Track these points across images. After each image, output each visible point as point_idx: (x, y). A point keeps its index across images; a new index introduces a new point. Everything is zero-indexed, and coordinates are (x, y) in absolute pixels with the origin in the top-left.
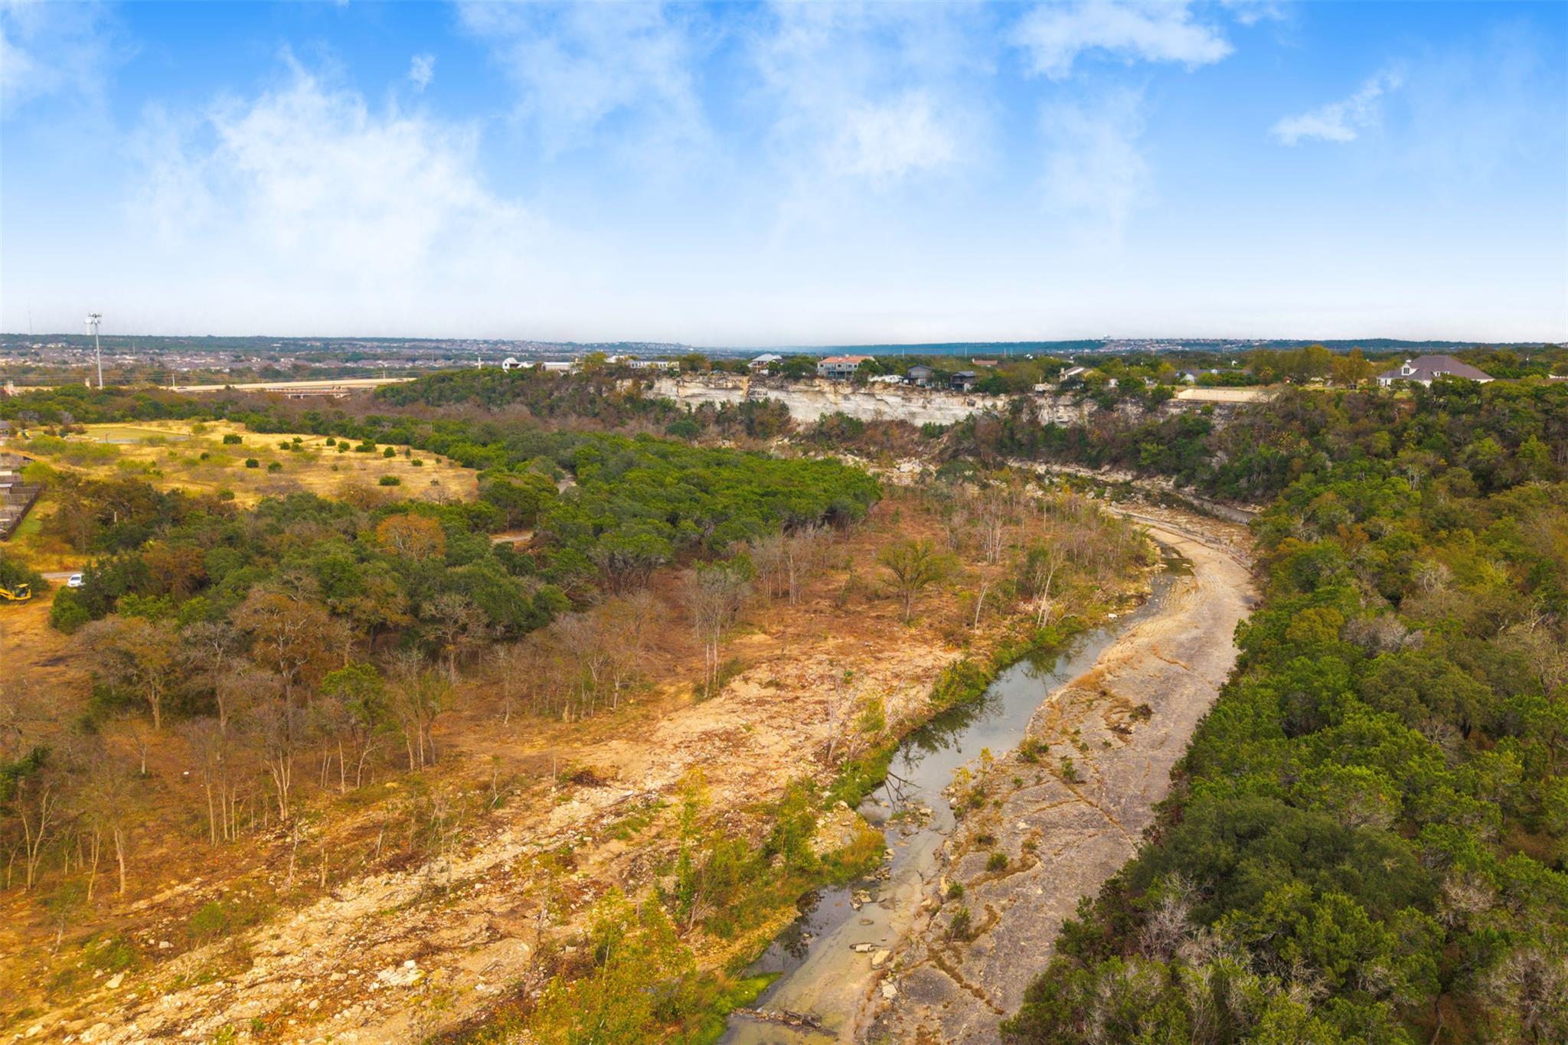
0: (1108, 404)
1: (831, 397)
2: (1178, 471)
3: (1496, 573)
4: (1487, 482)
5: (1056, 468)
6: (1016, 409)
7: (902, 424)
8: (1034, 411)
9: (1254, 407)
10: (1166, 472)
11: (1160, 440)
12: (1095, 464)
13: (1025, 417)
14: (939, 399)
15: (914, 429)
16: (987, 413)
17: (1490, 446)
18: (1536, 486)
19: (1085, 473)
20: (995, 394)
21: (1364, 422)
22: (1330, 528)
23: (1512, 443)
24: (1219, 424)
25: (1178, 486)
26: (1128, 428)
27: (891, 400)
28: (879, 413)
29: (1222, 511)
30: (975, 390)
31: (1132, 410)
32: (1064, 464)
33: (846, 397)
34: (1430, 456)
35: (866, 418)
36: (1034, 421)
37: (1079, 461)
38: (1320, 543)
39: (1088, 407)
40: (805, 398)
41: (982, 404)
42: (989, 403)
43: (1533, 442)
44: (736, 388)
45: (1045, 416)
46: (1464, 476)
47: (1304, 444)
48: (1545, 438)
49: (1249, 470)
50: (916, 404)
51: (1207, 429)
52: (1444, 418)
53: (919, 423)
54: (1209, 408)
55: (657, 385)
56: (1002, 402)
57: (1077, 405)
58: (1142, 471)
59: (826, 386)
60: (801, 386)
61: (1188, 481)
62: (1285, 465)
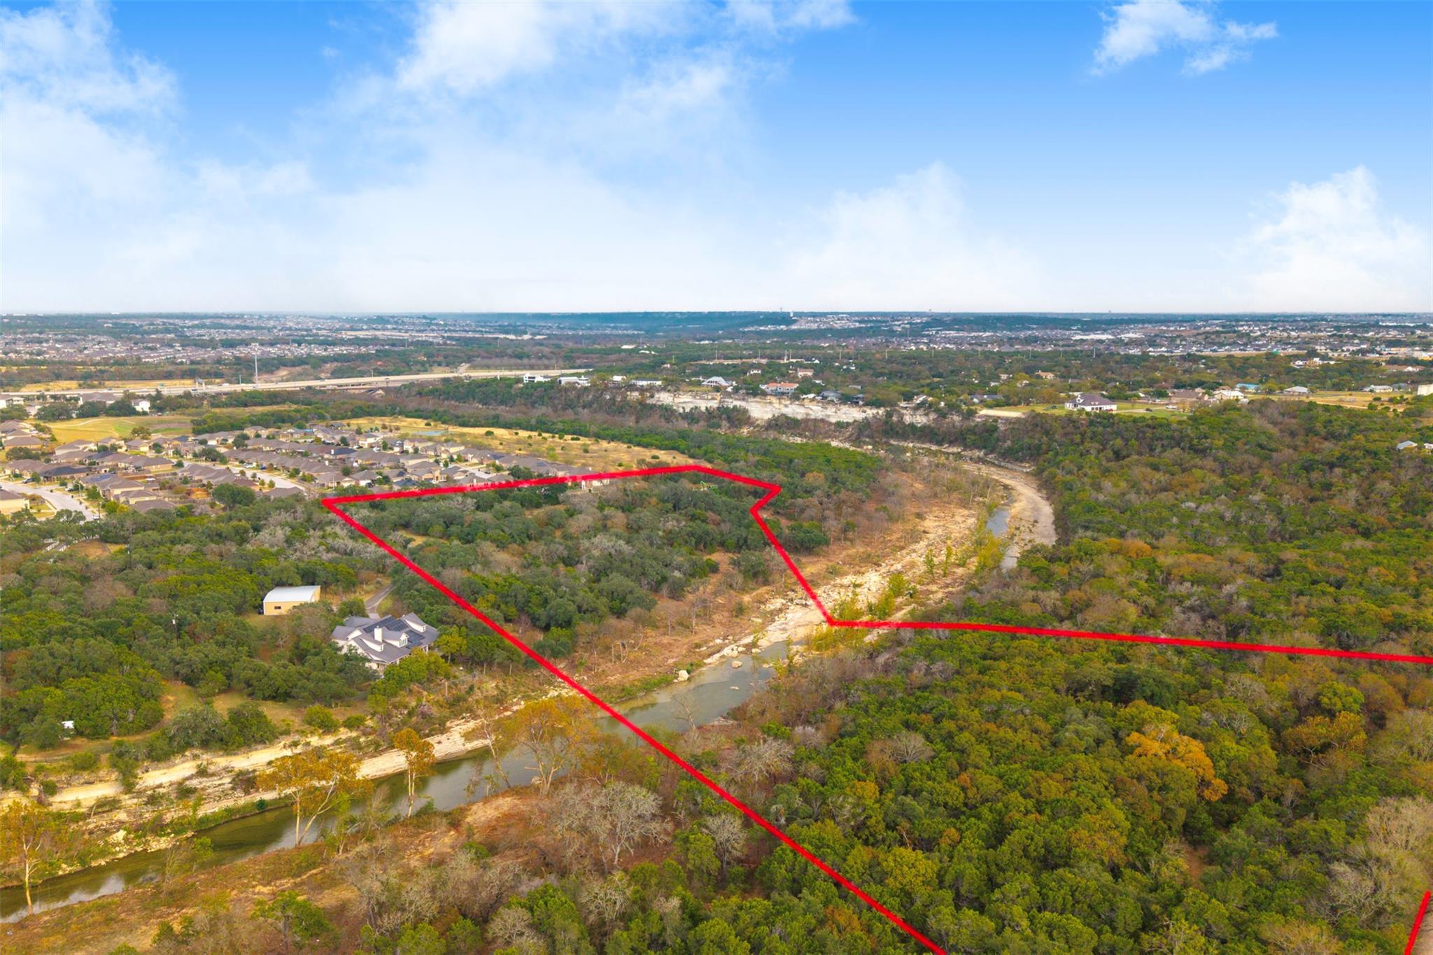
0: (942, 415)
1: (777, 406)
2: (985, 447)
3: (1123, 484)
4: (1118, 456)
5: (918, 445)
6: (889, 415)
7: (822, 420)
8: (901, 416)
9: (1018, 420)
10: (979, 448)
11: (975, 434)
12: (940, 443)
13: (895, 419)
14: (845, 408)
15: (830, 424)
16: (874, 417)
17: (1119, 442)
18: (1135, 457)
19: (934, 448)
20: (878, 407)
21: (1068, 429)
22: (1070, 472)
23: (1126, 440)
24: (1002, 428)
25: (986, 454)
26: (954, 427)
27: (814, 408)
28: (808, 414)
29: (1009, 466)
30: (866, 404)
31: (956, 418)
32: (923, 442)
33: (786, 406)
34: (1097, 445)
35: (799, 417)
36: (901, 421)
37: (931, 442)
38: (1069, 477)
39: (932, 416)
40: (758, 406)
41: (870, 412)
42: (875, 411)
43: (1133, 441)
44: (713, 399)
45: (908, 419)
46: (1111, 455)
47: (1045, 439)
48: (1137, 439)
49: (1022, 449)
50: (830, 411)
51: (996, 429)
52: (1101, 429)
53: (833, 420)
54: (996, 419)
55: (657, 395)
56: (881, 411)
57: (926, 415)
58: (966, 447)
59: (774, 400)
60: (757, 399)
61: (992, 452)
62: (1038, 447)
